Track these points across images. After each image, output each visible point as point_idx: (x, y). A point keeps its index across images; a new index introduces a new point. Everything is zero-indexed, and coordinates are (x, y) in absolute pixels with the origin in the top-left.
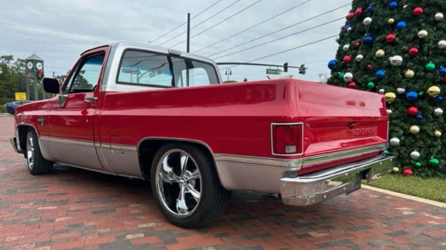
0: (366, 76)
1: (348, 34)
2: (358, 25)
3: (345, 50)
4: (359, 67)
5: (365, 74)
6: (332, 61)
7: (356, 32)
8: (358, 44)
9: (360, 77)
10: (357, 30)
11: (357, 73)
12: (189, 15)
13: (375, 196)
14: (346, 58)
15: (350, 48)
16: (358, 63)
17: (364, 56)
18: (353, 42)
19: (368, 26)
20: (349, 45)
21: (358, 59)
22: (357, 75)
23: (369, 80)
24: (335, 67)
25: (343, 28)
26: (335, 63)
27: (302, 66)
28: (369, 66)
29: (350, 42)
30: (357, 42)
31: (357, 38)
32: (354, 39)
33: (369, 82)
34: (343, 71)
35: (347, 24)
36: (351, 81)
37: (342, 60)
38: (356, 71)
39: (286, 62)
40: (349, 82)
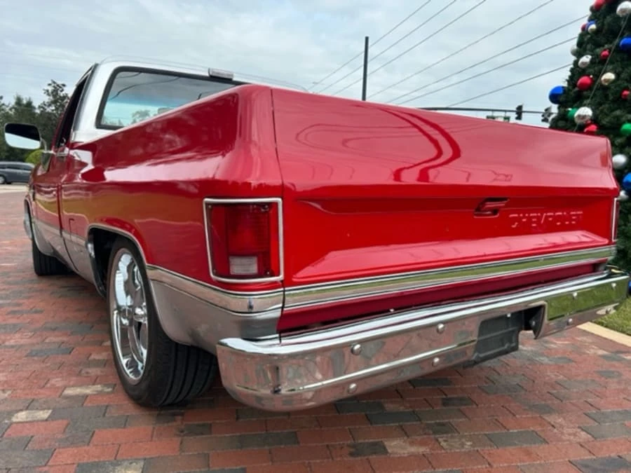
0: (618, 112)
1: (589, 36)
2: (609, 19)
3: (583, 67)
4: (606, 96)
5: (616, 109)
6: (557, 89)
7: (604, 31)
8: (606, 53)
9: (607, 115)
10: (606, 27)
11: (601, 108)
12: (367, 39)
13: (601, 352)
14: (584, 79)
15: (592, 61)
16: (604, 89)
17: (618, 75)
18: (598, 50)
19: (624, 18)
20: (590, 57)
21: (606, 80)
22: (602, 111)
23: (624, 119)
24: (562, 99)
25: (584, 28)
26: (561, 92)
27: (546, 110)
28: (626, 93)
29: (592, 52)
30: (605, 50)
31: (606, 43)
32: (599, 45)
33: (624, 123)
34: (576, 105)
35: (591, 20)
36: (589, 122)
37: (575, 85)
38: (600, 104)
39: (520, 104)
40: (587, 125)
